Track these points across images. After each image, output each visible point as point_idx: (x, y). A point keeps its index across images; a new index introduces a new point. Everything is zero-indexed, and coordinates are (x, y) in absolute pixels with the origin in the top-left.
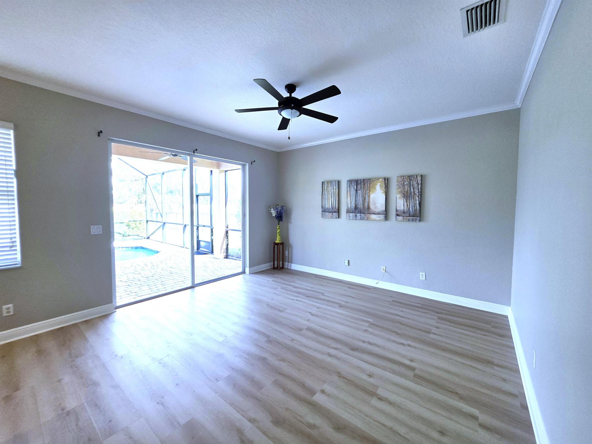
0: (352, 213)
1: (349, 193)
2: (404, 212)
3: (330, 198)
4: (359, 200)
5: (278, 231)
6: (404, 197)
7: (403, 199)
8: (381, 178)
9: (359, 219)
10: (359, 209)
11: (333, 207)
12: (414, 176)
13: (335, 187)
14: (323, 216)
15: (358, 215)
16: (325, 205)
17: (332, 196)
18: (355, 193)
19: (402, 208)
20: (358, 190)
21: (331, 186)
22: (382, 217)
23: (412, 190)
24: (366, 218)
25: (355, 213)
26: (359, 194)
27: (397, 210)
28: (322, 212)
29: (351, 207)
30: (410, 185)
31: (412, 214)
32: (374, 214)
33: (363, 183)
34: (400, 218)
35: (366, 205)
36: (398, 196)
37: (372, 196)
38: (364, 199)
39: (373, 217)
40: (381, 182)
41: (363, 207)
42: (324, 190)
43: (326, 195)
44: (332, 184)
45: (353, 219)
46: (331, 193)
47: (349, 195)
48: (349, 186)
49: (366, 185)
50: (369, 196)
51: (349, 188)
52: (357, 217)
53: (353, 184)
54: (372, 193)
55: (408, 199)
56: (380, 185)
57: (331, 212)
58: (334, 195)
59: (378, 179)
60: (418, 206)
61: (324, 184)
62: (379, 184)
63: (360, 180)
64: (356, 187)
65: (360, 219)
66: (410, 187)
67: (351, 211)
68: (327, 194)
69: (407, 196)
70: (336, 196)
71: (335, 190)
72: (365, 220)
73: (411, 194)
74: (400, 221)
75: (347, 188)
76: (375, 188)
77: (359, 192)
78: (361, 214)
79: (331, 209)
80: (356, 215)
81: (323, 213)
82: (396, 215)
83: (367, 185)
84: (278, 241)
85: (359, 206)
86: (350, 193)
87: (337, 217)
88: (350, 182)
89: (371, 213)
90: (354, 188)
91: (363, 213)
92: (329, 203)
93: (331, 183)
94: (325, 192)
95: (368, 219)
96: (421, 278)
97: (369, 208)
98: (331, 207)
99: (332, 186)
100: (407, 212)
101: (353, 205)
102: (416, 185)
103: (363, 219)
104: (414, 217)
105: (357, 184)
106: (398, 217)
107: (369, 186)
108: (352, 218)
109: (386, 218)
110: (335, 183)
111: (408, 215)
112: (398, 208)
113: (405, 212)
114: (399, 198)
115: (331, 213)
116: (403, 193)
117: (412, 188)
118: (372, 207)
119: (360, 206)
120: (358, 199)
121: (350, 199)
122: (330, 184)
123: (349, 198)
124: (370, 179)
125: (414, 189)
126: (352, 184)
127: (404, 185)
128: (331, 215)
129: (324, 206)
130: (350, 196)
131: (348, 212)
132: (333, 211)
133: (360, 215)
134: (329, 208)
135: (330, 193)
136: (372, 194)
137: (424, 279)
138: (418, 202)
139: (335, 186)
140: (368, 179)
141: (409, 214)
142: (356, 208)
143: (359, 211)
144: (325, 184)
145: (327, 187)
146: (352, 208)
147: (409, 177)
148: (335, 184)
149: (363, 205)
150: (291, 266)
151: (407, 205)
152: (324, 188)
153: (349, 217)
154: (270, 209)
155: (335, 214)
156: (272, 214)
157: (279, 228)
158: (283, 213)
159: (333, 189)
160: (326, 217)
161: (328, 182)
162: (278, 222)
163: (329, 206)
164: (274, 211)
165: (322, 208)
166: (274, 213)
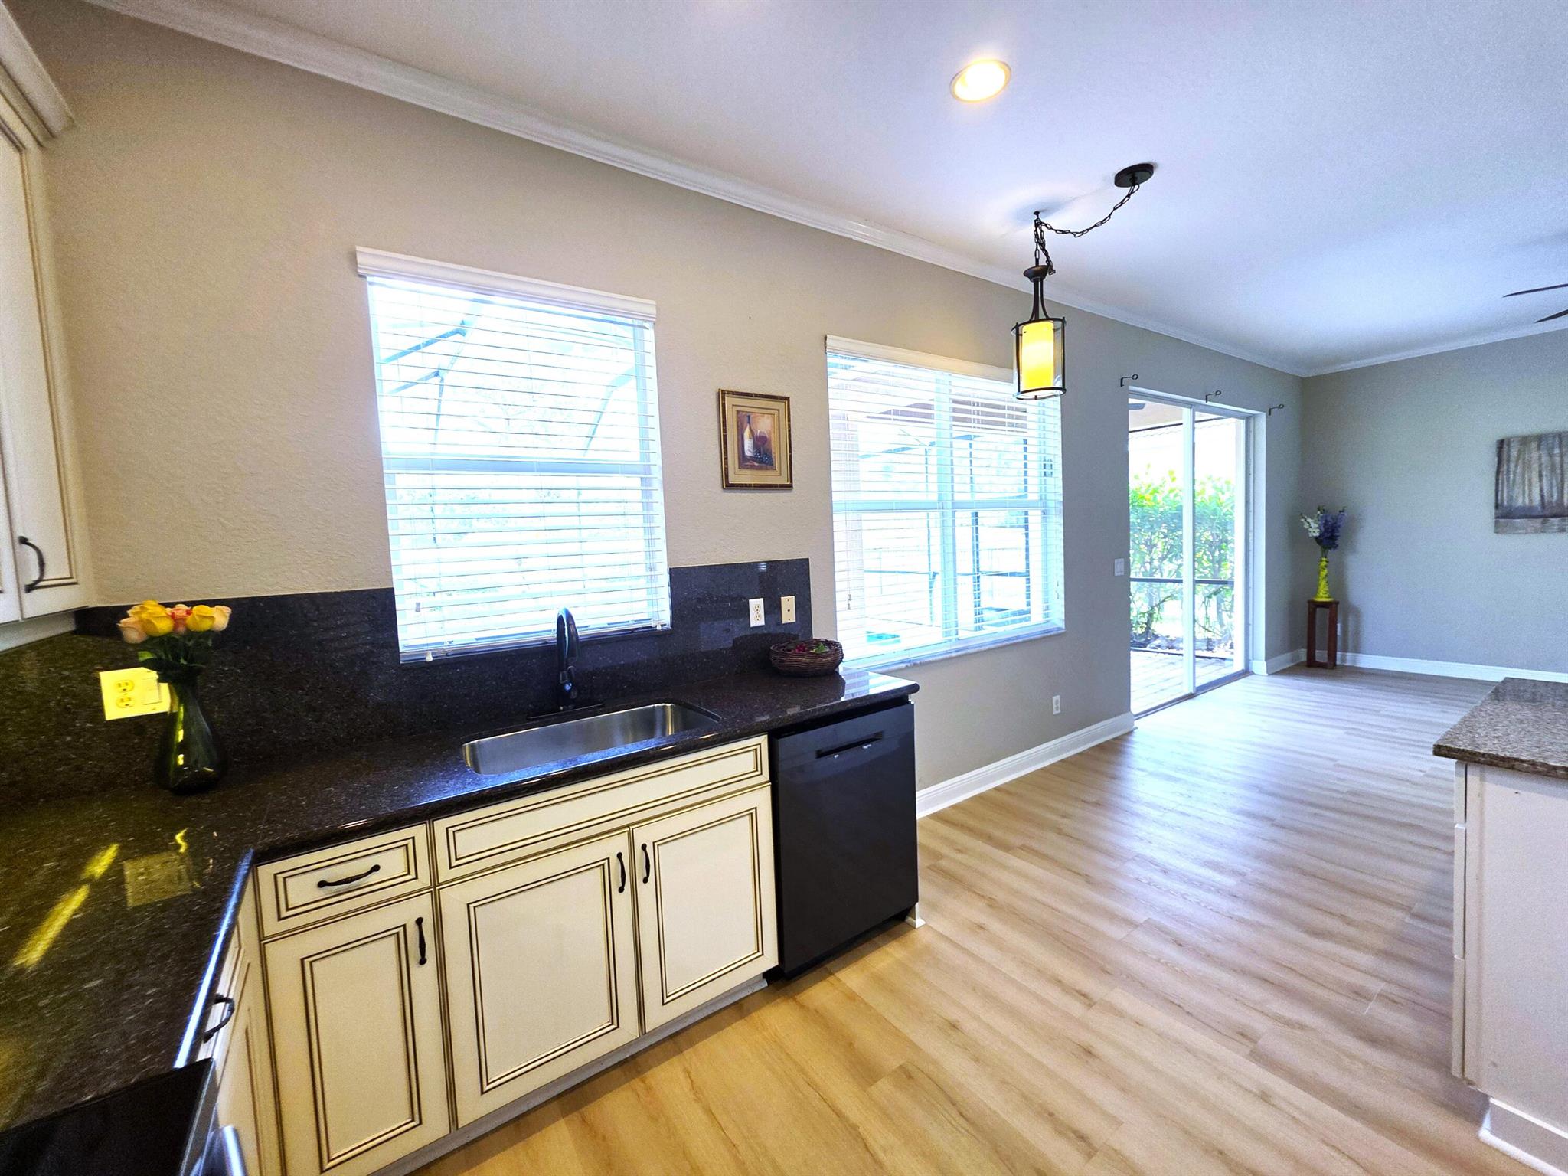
3: (1535, 478)
5: (1324, 573)
11: (1550, 503)
13: (1557, 451)
14: (1498, 529)
16: (1511, 498)
17: (1544, 473)
21: (1540, 449)
28: (1496, 518)
42: (1509, 461)
43: (1515, 475)
44: (1543, 443)
46: (1541, 466)
57: (1539, 517)
61: (1506, 446)
68: (1519, 470)
70: (1562, 474)
71: (1557, 459)
79: (1540, 509)
81: (1502, 521)
84: (1323, 596)
92: (1530, 494)
93: (1540, 442)
94: (1512, 466)
98: (1537, 502)
99: (1543, 447)
110: (1560, 441)
115: (1541, 520)
122: (1534, 445)
128: (1539, 525)
129: (1505, 503)
132: (1547, 513)
134: (1531, 506)
135: (1535, 466)
139: (1560, 447)
144: (1513, 444)
145: (1520, 451)
148: (1557, 442)
150: (1354, 661)
152: (1509, 455)
154: (1303, 520)
155: (1556, 521)
156: (1307, 531)
157: (1326, 566)
158: (1339, 529)
159: (1551, 455)
160: (1515, 530)
161: (1525, 441)
162: (1323, 552)
163: (1531, 501)
164: (1314, 525)
165: (1497, 507)
166: (1314, 529)
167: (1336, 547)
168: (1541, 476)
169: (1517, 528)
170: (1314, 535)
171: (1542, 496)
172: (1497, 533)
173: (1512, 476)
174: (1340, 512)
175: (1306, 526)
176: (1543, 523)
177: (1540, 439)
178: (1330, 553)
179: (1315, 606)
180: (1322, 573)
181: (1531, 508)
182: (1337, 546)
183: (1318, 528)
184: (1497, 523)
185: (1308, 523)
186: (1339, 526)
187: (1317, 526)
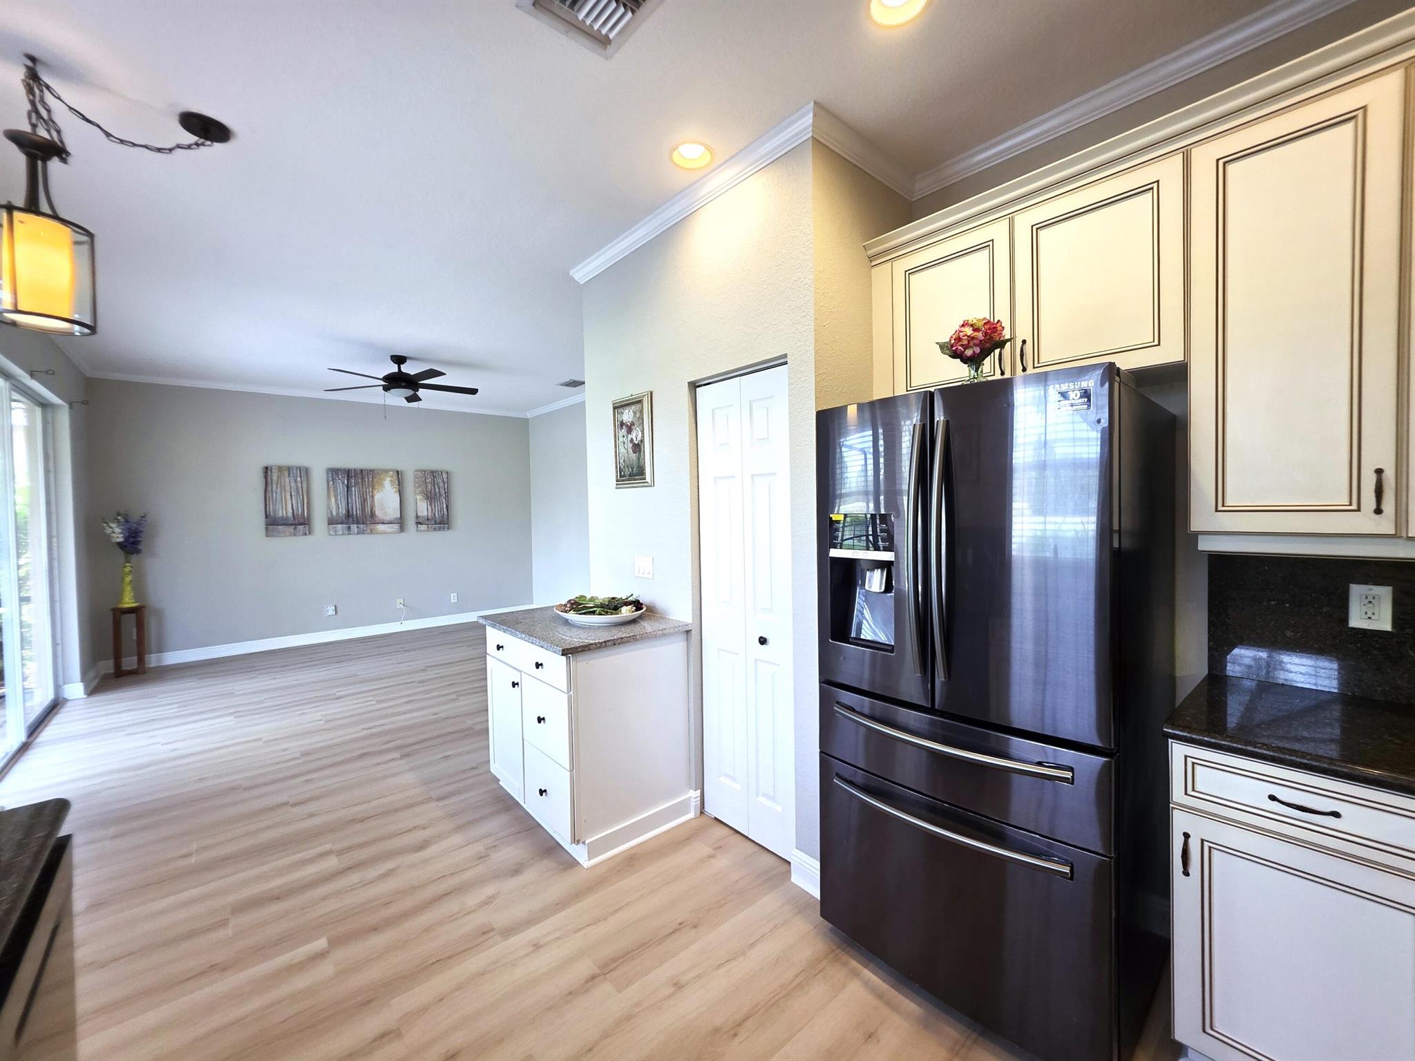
0: (342, 523)
1: (331, 490)
2: (428, 519)
3: (288, 497)
4: (354, 502)
5: (128, 579)
6: (427, 499)
7: (425, 502)
8: (392, 471)
9: (356, 532)
10: (355, 517)
11: (298, 515)
12: (438, 472)
13: (299, 479)
14: (268, 533)
15: (354, 527)
16: (275, 511)
17: (293, 494)
18: (346, 490)
19: (425, 513)
20: (352, 487)
21: (289, 476)
22: (396, 527)
23: (437, 490)
24: (369, 531)
25: (346, 524)
26: (354, 493)
27: (417, 517)
28: (266, 525)
29: (338, 514)
30: (434, 483)
31: (438, 521)
32: (383, 523)
33: (360, 476)
34: (423, 527)
35: (368, 510)
36: (419, 497)
37: (378, 496)
38: (364, 501)
39: (381, 527)
40: (391, 476)
41: (363, 513)
42: (271, 483)
43: (276, 493)
44: (291, 473)
45: (343, 534)
46: (291, 489)
47: (332, 494)
48: (333, 478)
49: (366, 479)
50: (373, 497)
51: (331, 483)
52: (352, 530)
53: (340, 476)
54: (378, 492)
55: (433, 500)
56: (391, 481)
57: (292, 525)
58: (298, 492)
59: (386, 471)
60: (445, 510)
61: (269, 472)
62: (389, 479)
63: (355, 470)
64: (346, 481)
65: (358, 533)
66: (434, 486)
67: (340, 521)
68: (279, 491)
69: (431, 497)
70: (303, 496)
71: (299, 485)
72: (368, 534)
73: (435, 494)
74: (424, 531)
75: (328, 482)
76: (382, 485)
77: (353, 489)
78: (359, 526)
79: (292, 519)
80: (349, 528)
81: (270, 527)
82: (417, 523)
83: (368, 479)
84: (128, 602)
85: (354, 512)
86: (334, 491)
87: (307, 532)
88: (334, 473)
89: (377, 522)
90: (343, 483)
91: (363, 524)
92: (286, 509)
93: (289, 472)
94: (274, 486)
95: (372, 532)
96: (452, 601)
97: (373, 515)
98: (290, 514)
99: (291, 475)
100: (432, 519)
101: (343, 511)
102: (441, 484)
103: (364, 533)
104: (441, 524)
105: (348, 477)
106: (419, 526)
107: (373, 481)
108: (341, 533)
109: (402, 529)
110: (300, 472)
111: (433, 522)
112: (419, 514)
113: (430, 517)
114: (420, 500)
115: (293, 527)
116: (426, 494)
117: (436, 487)
118: (378, 513)
119: (356, 510)
120: (352, 500)
121: (336, 500)
122: (286, 473)
123: (333, 500)
124: (373, 471)
125: (439, 488)
126: (338, 477)
127: (426, 483)
128: (292, 530)
129: (272, 514)
130: (336, 497)
131: (332, 521)
132: (296, 522)
133: (357, 527)
134: (287, 517)
135: (288, 488)
136: (378, 494)
137: (456, 601)
138: (445, 506)
139: (301, 477)
140: (370, 471)
141: (435, 521)
142: (349, 515)
143: (355, 519)
144: (273, 471)
145: (278, 477)
146: (341, 515)
147: (432, 472)
148: (298, 473)
149: (363, 509)
150: (159, 660)
151: (432, 510)
152: (272, 479)
153: (336, 531)
154: (105, 525)
155: (301, 527)
156: (108, 537)
157: (130, 572)
158: (141, 534)
159: (296, 481)
160: (278, 534)
161: (280, 469)
162: (126, 558)
163: (286, 513)
164: (118, 530)
165: (267, 516)
166: (117, 533)
167: (138, 552)
168: (291, 495)
169: (279, 533)
170: (119, 540)
171: (293, 510)
172: (267, 536)
173: (274, 494)
174: (142, 517)
175: (109, 531)
176: (295, 529)
177: (289, 469)
178: (134, 557)
179: (119, 614)
180: (126, 578)
181: (287, 518)
182: (140, 550)
183: (121, 533)
184: (267, 529)
185: (111, 527)
186: (141, 532)
187: (120, 531)
